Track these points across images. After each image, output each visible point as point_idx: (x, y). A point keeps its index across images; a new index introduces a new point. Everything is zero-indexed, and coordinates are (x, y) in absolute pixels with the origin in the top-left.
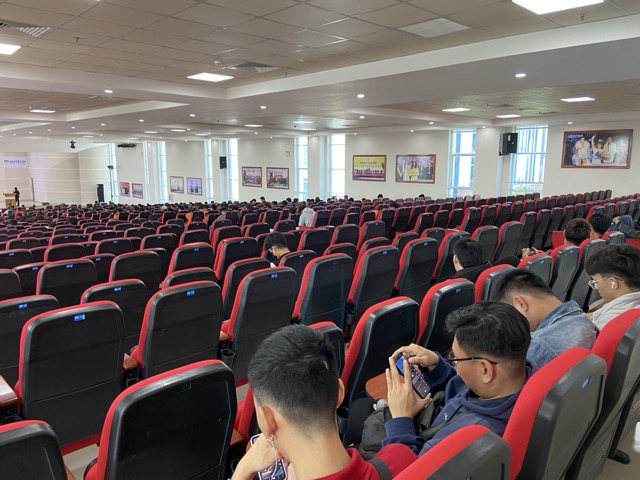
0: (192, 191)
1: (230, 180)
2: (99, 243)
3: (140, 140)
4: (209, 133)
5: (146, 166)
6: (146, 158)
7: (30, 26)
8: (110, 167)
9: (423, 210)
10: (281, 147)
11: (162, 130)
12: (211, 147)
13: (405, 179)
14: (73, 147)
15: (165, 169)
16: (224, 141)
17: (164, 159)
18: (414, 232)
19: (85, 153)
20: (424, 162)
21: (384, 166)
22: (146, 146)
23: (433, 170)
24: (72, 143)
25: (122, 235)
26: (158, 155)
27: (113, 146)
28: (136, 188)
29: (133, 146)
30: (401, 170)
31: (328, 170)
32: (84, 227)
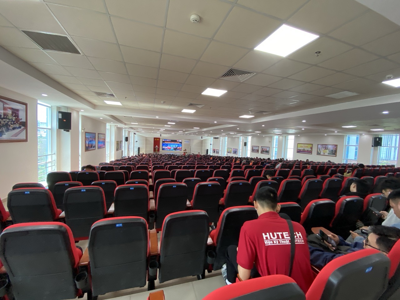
0: (234, 153)
1: (247, 150)
2: (209, 166)
3: (220, 136)
4: (242, 135)
5: (221, 145)
6: (221, 142)
7: (199, 105)
8: (211, 144)
9: (331, 167)
10: (267, 140)
11: (227, 133)
12: (242, 139)
13: (321, 154)
14: (202, 138)
15: (226, 145)
16: (246, 137)
17: (226, 142)
18: (327, 175)
19: (205, 140)
20: (331, 148)
21: (311, 148)
22: (221, 138)
23: (336, 151)
24: (202, 137)
25: (214, 164)
26: (225, 142)
27: (212, 138)
28: (217, 151)
29: (218, 138)
30: (320, 150)
31: (286, 148)
32: (204, 161)
